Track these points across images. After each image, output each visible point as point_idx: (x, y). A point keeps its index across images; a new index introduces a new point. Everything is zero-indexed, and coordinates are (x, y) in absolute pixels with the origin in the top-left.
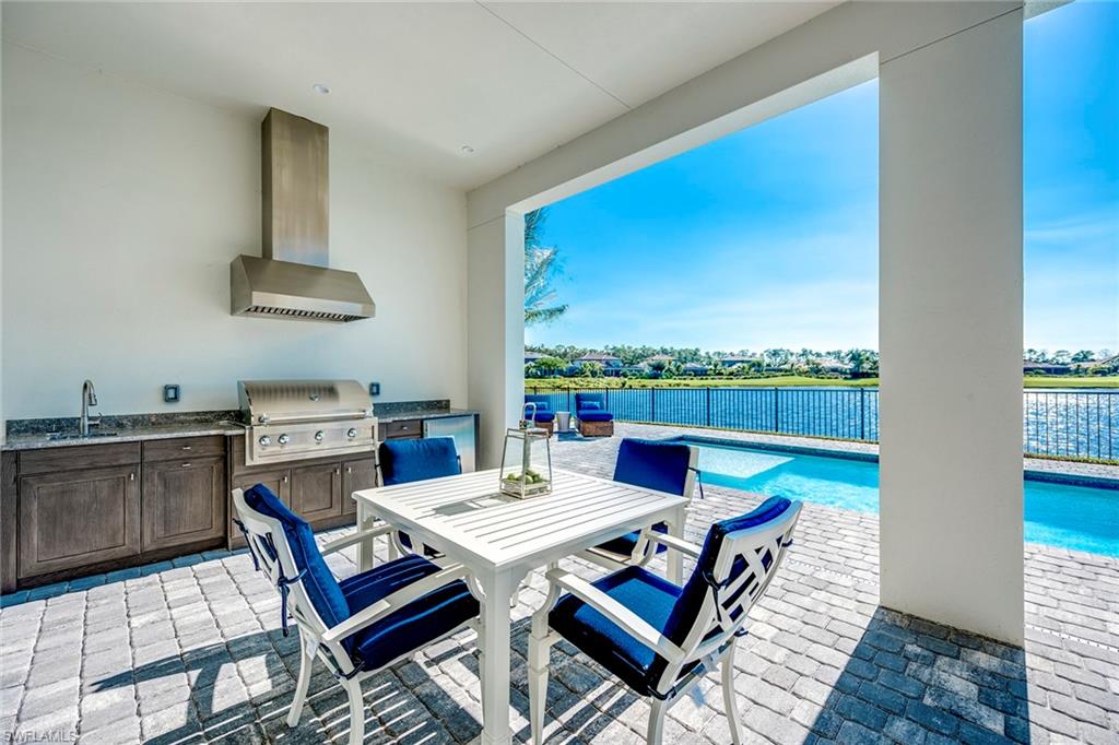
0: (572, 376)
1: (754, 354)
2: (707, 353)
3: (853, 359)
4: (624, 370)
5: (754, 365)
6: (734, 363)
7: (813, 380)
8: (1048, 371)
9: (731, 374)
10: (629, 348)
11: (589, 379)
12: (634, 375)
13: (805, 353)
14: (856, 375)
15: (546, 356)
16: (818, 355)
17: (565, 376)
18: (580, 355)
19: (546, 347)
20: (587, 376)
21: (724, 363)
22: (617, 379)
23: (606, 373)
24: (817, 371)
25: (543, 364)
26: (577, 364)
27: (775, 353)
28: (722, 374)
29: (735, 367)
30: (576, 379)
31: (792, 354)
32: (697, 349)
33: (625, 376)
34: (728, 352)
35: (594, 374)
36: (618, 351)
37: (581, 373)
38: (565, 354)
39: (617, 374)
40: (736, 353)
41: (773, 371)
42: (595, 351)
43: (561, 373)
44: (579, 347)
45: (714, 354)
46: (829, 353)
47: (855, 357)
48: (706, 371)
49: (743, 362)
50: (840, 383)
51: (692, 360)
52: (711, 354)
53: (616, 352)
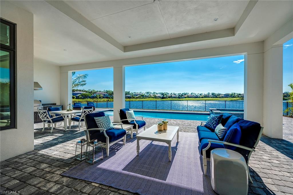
0: (93, 98)
1: (143, 93)
2: (132, 92)
3: (162, 94)
4: (109, 97)
5: (142, 96)
6: (138, 95)
7: (155, 99)
8: (195, 97)
9: (137, 98)
10: (111, 90)
11: (98, 99)
12: (112, 98)
13: (154, 93)
14: (163, 98)
15: (85, 93)
16: (157, 93)
17: (91, 98)
18: (96, 92)
19: (85, 90)
20: (98, 98)
21: (135, 95)
22: (107, 99)
23: (104, 98)
24: (155, 97)
25: (84, 95)
26: (95, 95)
27: (148, 93)
28: (134, 98)
29: (138, 96)
30: (94, 99)
31: (151, 93)
32: (129, 92)
33: (109, 98)
34: (137, 92)
35: (100, 98)
36: (108, 91)
37: (96, 97)
38: (91, 92)
39: (107, 98)
40: (139, 92)
41: (146, 97)
42: (101, 91)
43: (90, 98)
44: (96, 90)
45: (134, 93)
46: (159, 93)
47: (163, 94)
48: (131, 97)
49: (140, 95)
50: (160, 99)
51: (128, 94)
52: (133, 93)
53: (107, 92)
